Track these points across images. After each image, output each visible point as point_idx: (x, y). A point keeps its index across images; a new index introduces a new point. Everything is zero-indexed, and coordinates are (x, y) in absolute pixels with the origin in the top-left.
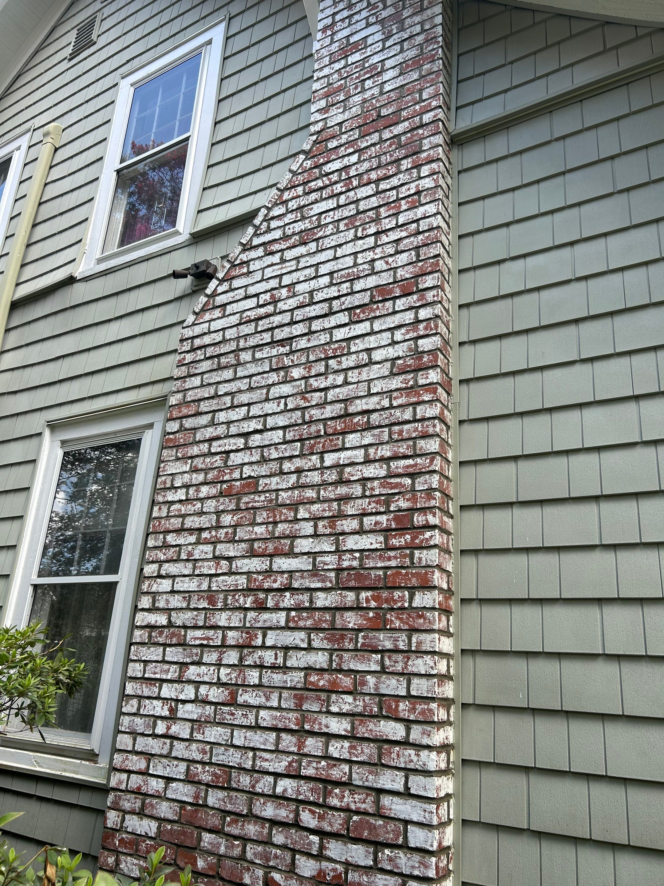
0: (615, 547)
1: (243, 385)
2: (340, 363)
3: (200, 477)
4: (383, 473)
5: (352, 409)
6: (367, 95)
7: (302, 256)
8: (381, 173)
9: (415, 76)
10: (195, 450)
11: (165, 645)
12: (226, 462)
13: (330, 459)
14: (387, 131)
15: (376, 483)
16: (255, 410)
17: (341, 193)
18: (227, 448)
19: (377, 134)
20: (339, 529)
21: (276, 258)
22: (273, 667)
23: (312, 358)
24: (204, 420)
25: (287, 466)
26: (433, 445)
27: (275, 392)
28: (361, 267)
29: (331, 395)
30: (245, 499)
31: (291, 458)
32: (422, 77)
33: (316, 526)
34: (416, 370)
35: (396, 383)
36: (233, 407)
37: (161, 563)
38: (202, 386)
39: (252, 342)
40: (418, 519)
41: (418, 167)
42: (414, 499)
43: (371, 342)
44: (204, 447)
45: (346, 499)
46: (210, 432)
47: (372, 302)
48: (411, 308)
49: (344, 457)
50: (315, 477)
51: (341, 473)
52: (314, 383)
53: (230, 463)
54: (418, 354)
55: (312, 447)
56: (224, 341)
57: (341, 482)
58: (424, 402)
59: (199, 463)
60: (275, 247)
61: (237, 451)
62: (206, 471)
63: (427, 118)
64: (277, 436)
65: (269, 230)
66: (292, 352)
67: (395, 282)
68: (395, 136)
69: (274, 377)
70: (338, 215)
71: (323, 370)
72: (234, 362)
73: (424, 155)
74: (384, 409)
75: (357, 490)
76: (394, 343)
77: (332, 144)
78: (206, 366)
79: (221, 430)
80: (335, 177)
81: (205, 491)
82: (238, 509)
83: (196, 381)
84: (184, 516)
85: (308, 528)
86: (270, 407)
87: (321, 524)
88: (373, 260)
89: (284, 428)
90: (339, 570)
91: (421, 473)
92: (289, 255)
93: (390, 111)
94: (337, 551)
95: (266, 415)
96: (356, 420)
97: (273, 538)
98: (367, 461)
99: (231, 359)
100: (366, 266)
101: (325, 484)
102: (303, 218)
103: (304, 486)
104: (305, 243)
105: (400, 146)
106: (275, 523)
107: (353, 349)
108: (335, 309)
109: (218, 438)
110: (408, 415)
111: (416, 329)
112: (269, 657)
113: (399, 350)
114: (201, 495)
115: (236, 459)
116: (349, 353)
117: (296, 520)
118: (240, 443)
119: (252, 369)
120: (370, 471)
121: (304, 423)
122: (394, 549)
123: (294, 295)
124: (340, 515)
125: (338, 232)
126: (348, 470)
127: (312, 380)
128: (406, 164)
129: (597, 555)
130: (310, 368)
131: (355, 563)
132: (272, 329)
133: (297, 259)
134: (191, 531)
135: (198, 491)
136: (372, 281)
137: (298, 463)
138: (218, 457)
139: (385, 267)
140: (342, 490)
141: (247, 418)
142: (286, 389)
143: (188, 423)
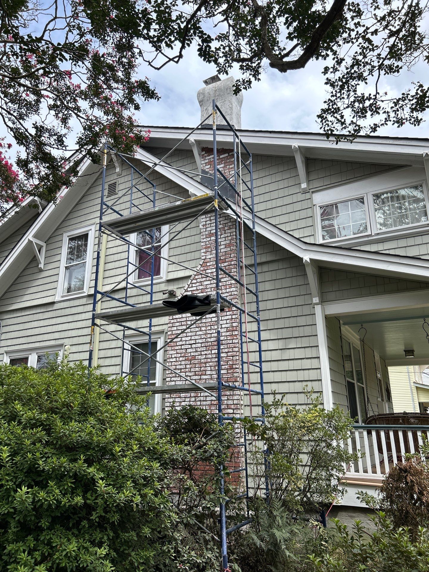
3: (180, 355)
4: (226, 355)
8: (222, 276)
9: (229, 249)
10: (177, 348)
11: (175, 398)
12: (186, 351)
13: (213, 352)
14: (222, 264)
15: (224, 358)
16: (193, 338)
18: (186, 348)
22: (203, 401)
23: (207, 325)
24: (179, 339)
25: (203, 353)
26: (237, 349)
27: (198, 333)
29: (212, 335)
30: (192, 361)
31: (203, 351)
32: (231, 250)
33: (211, 368)
34: (232, 331)
35: (228, 334)
36: (186, 336)
37: (171, 377)
38: (177, 330)
40: (234, 366)
42: (233, 362)
43: (222, 322)
44: (180, 347)
46: (181, 343)
48: (230, 315)
50: (210, 356)
52: (208, 332)
54: (233, 327)
55: (209, 348)
58: (234, 339)
59: (178, 351)
60: (195, 292)
61: (189, 348)
62: (181, 353)
63: (233, 263)
64: (199, 345)
65: (192, 287)
66: (201, 323)
68: (225, 266)
69: (197, 329)
70: (211, 286)
71: (210, 329)
72: (186, 324)
73: (232, 273)
74: (225, 340)
76: (227, 323)
77: (208, 264)
78: (177, 324)
79: (184, 343)
80: (209, 274)
81: (181, 359)
82: (191, 364)
83: (175, 328)
84: (176, 365)
85: (209, 368)
86: (197, 337)
89: (201, 343)
91: (234, 356)
93: (223, 258)
95: (196, 339)
97: (201, 371)
98: (222, 353)
101: (212, 358)
102: (202, 285)
103: (207, 358)
104: (203, 293)
106: (201, 367)
109: (183, 345)
110: (231, 342)
111: (232, 321)
112: (202, 399)
113: (228, 325)
115: (189, 351)
117: (206, 367)
118: (190, 346)
120: (223, 355)
121: (206, 342)
122: (229, 373)
129: (270, 373)
130: (207, 328)
134: (178, 369)
135: (179, 359)
137: (205, 352)
138: (184, 350)
141: (191, 340)
142: (201, 333)
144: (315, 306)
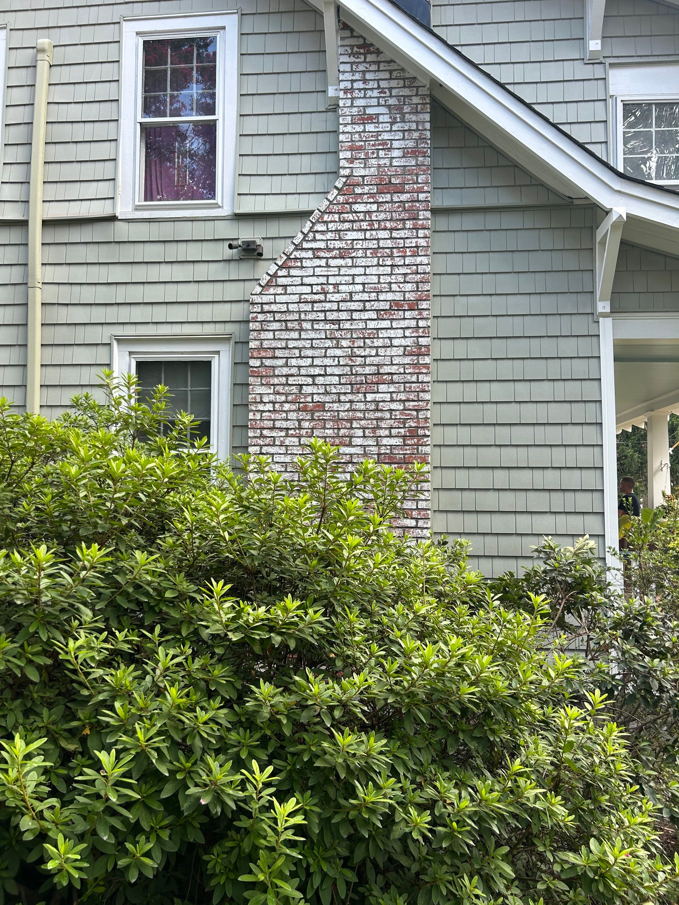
0: (500, 446)
1: (307, 344)
2: (373, 342)
3: (283, 398)
4: (401, 407)
5: (381, 371)
6: (382, 162)
7: (342, 266)
8: (393, 225)
9: (413, 163)
10: (276, 381)
12: (300, 391)
13: (370, 397)
14: (396, 195)
15: (397, 413)
16: (317, 362)
17: (367, 230)
18: (300, 383)
19: (389, 195)
20: (378, 434)
21: (323, 262)
23: (354, 336)
24: (281, 362)
25: (343, 398)
26: (427, 396)
27: (330, 352)
28: (383, 285)
29: (368, 361)
30: (317, 414)
31: (345, 394)
32: (417, 165)
33: (364, 432)
34: (418, 355)
35: (407, 360)
36: (301, 357)
37: (261, 446)
38: (274, 339)
39: (310, 316)
40: (421, 432)
41: (417, 229)
42: (418, 422)
43: (392, 333)
45: (382, 419)
46: (285, 371)
47: (391, 309)
48: (414, 318)
49: (378, 397)
50: (362, 406)
51: (377, 406)
52: (357, 352)
53: (303, 392)
54: (420, 346)
55: (358, 389)
56: (288, 311)
57: (377, 410)
58: (422, 373)
59: (280, 389)
60: (322, 254)
61: (307, 385)
62: (287, 395)
63: (422, 196)
64: (335, 380)
65: (314, 240)
66: (340, 329)
67: (404, 300)
68: (401, 202)
69: (328, 343)
70: (366, 245)
71: (362, 345)
72: (298, 327)
73: (420, 222)
74: (400, 374)
75: (387, 415)
76: (405, 337)
77: (358, 190)
78: (276, 326)
79: (294, 371)
80: (361, 216)
81: (287, 407)
82: (313, 419)
83: (270, 335)
84: (274, 420)
85: (360, 433)
86: (327, 362)
87: (367, 431)
88: (390, 283)
89: (339, 376)
90: (379, 454)
91: (421, 410)
92: (332, 262)
93: (397, 182)
94: (377, 445)
95: (326, 366)
96: (385, 377)
97: (338, 436)
98: (392, 401)
99: (295, 325)
100: (386, 286)
101: (367, 410)
102: (340, 239)
103: (354, 410)
104: (343, 258)
105: (405, 210)
106: (339, 429)
107: (380, 336)
108: (367, 308)
109: (292, 375)
110: (414, 378)
111: (417, 332)
113: (409, 342)
114: (284, 409)
115: (307, 390)
116: (378, 338)
117: (352, 428)
118: (310, 380)
119: (312, 335)
120: (394, 406)
121: (352, 374)
122: (408, 445)
123: (338, 292)
124: (379, 428)
125: (366, 257)
126: (381, 404)
127: (355, 350)
128: (409, 224)
129: (493, 449)
130: (354, 342)
131: (388, 451)
132: (325, 311)
133: (339, 267)
134: (281, 429)
135: (282, 406)
136: (390, 296)
137: (350, 397)
138: (294, 387)
139: (398, 289)
140: (379, 415)
141: (312, 366)
142: (338, 352)
143: (268, 362)
144: (601, 320)
